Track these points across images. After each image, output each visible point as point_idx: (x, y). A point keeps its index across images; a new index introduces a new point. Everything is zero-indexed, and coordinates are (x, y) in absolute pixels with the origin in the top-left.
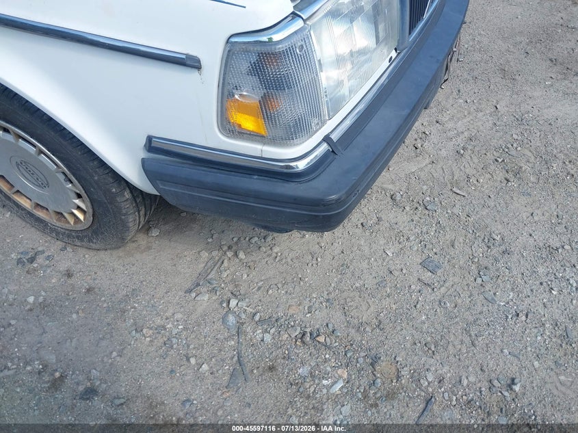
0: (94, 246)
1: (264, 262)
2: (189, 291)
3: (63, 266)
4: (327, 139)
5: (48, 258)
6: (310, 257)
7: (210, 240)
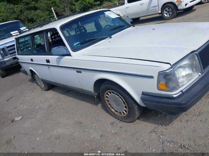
0: (127, 121)
1: (170, 128)
2: (150, 133)
3: (120, 126)
4: (181, 91)
5: (116, 124)
6: (184, 128)
7: (155, 122)
